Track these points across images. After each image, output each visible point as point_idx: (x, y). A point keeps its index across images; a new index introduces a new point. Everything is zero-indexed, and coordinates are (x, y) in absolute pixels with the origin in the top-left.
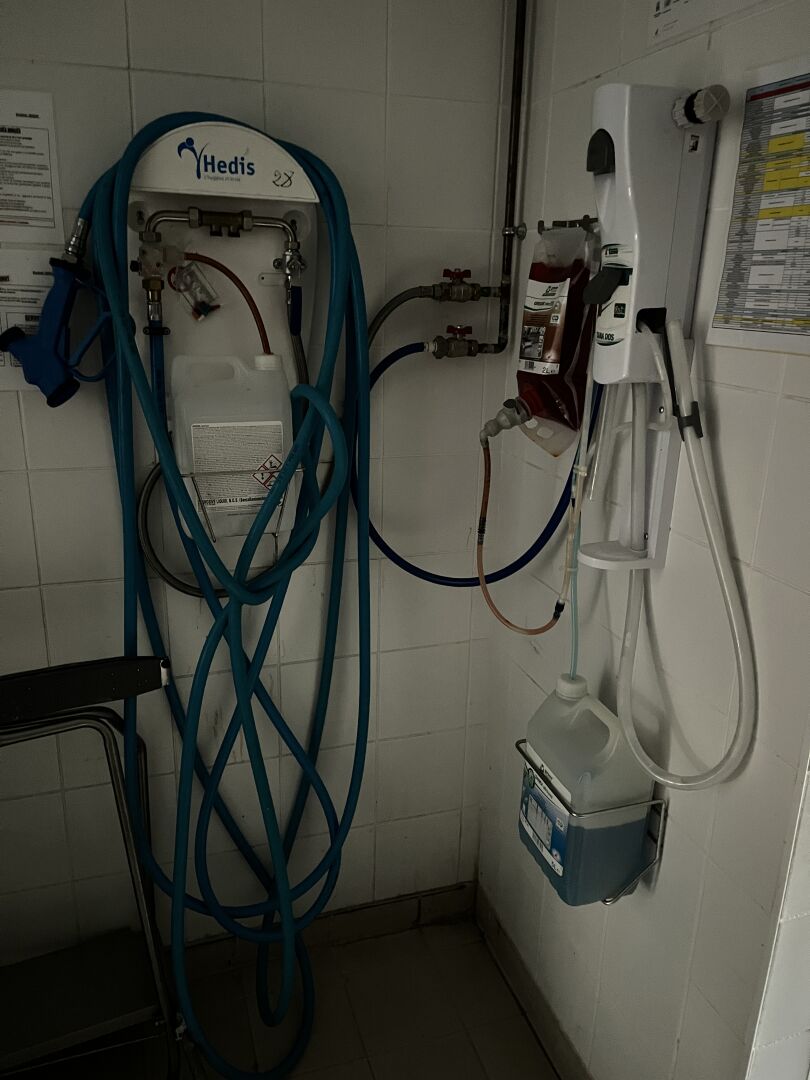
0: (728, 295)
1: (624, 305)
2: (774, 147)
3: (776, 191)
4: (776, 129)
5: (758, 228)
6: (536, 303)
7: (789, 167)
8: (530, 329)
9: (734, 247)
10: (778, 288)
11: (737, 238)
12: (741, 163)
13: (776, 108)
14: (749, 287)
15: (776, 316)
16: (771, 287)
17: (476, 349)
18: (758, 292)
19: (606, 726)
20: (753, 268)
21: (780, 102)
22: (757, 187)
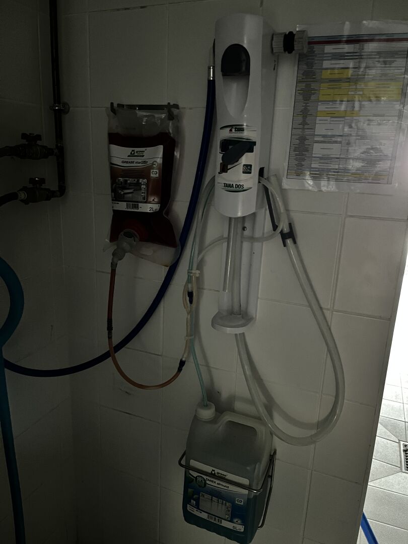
0: (296, 159)
1: (251, 166)
2: (326, 75)
3: (329, 101)
4: (326, 64)
5: (317, 122)
6: (123, 162)
7: (340, 88)
8: (126, 181)
9: (299, 132)
10: (338, 156)
11: (301, 126)
12: (298, 82)
13: (326, 52)
14: (313, 155)
15: (338, 172)
16: (332, 156)
17: (50, 195)
18: (321, 158)
19: (252, 427)
20: (315, 144)
21: (329, 49)
22: (313, 97)
